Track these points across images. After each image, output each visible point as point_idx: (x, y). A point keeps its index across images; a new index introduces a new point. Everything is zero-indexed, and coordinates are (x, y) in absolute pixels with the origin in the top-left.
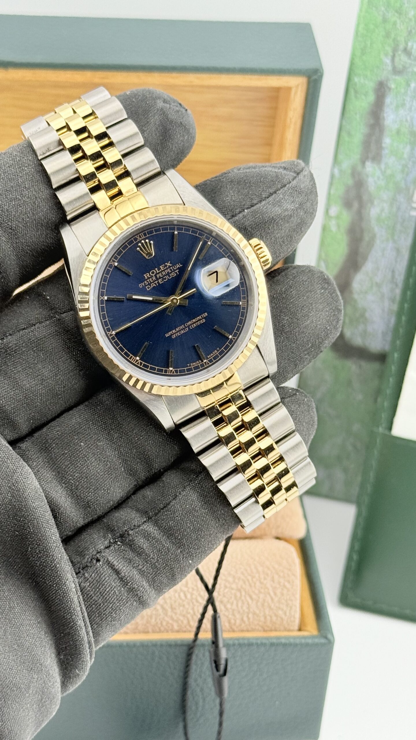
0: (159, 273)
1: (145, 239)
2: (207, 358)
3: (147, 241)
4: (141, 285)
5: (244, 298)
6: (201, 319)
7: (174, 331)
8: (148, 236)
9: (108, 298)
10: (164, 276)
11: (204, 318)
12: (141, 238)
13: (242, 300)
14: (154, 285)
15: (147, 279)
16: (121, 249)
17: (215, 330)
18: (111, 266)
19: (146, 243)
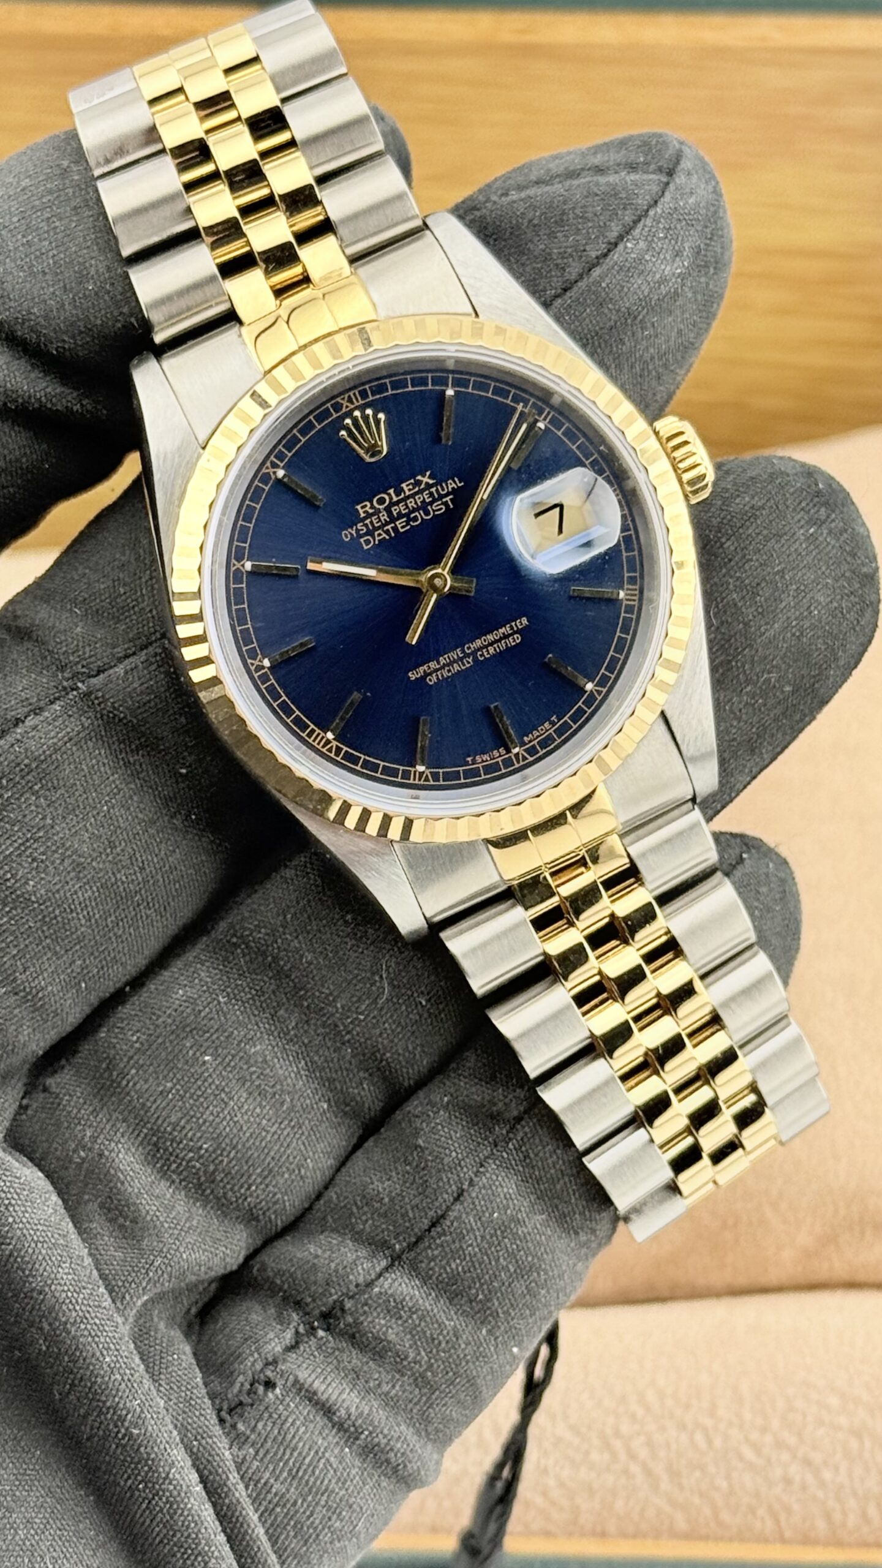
0: (397, 503)
1: (362, 408)
2: (523, 744)
3: (369, 412)
4: (347, 535)
5: (632, 581)
6: (509, 635)
7: (433, 665)
8: (371, 398)
9: (253, 565)
10: (412, 512)
11: (518, 631)
12: (352, 403)
13: (626, 587)
14: (384, 535)
15: (365, 518)
16: (295, 431)
17: (546, 666)
18: (265, 479)
19: (366, 418)
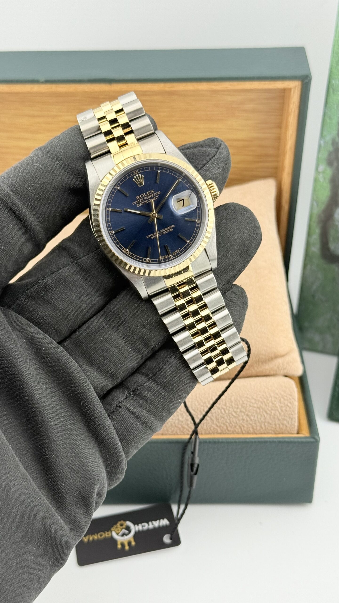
0: (146, 197)
1: (138, 174)
2: (172, 254)
4: (133, 203)
5: (199, 218)
6: (170, 229)
7: (152, 235)
8: (141, 172)
9: (111, 209)
10: (149, 199)
11: (172, 228)
12: (136, 173)
13: (198, 219)
14: (142, 204)
15: (138, 200)
16: (123, 178)
17: (178, 237)
18: (115, 189)
19: (139, 176)
